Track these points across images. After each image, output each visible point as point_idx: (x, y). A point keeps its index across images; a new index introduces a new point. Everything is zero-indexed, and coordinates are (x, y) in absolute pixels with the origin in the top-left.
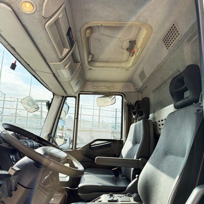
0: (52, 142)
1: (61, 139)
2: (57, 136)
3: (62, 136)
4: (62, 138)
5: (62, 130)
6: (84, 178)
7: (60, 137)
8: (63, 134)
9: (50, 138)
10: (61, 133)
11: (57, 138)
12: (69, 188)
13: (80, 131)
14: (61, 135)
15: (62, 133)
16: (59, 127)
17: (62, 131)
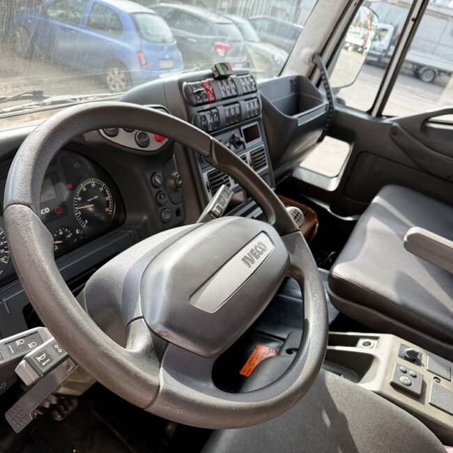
0: (318, 85)
1: (356, 55)
2: (347, 45)
3: (362, 47)
4: (361, 52)
5: (366, 27)
6: (365, 232)
7: (356, 48)
8: (366, 41)
9: (316, 66)
10: (361, 36)
11: (347, 49)
12: (329, 210)
13: (432, 15)
14: (360, 43)
15: (363, 38)
16: (359, 17)
17: (366, 32)
